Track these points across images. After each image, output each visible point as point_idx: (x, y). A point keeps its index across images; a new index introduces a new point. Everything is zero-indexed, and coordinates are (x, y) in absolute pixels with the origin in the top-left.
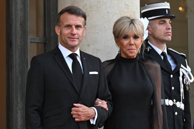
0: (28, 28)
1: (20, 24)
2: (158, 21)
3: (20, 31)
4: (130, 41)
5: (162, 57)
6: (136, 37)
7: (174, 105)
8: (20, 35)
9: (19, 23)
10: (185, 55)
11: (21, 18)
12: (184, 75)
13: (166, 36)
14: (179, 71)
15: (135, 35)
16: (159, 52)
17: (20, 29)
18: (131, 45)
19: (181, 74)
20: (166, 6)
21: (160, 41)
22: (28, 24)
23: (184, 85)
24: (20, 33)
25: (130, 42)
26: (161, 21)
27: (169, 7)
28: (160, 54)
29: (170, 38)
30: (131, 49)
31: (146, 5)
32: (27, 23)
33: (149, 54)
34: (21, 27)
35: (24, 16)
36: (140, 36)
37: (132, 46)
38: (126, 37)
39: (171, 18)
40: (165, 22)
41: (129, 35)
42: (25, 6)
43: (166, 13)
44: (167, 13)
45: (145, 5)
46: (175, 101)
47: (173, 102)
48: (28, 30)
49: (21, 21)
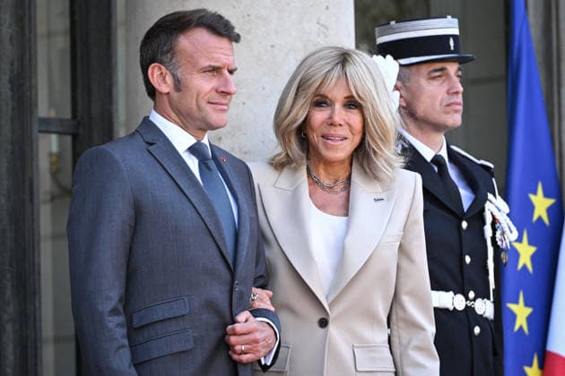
1: (11, 82)
3: (10, 101)
8: (10, 112)
9: (7, 77)
11: (12, 64)
14: (483, 210)
17: (10, 93)
19: (489, 219)
24: (10, 107)
27: (456, 32)
34: (12, 89)
35: (21, 58)
42: (22, 29)
43: (450, 47)
44: (452, 48)
45: (389, 24)
47: (467, 298)
49: (12, 71)
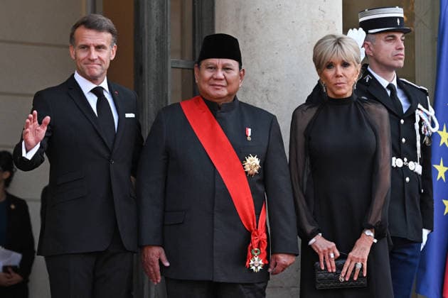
0: (169, 46)
1: (156, 40)
2: (383, 36)
3: (156, 51)
4: (337, 70)
5: (389, 92)
6: (345, 65)
7: (405, 167)
8: (156, 57)
9: (154, 37)
10: (426, 89)
11: (157, 30)
12: (421, 120)
13: (395, 60)
14: (414, 114)
15: (343, 61)
16: (384, 83)
18: (337, 76)
19: (418, 119)
20: (398, 12)
21: (386, 68)
22: (169, 40)
23: (422, 136)
25: (336, 73)
26: (389, 36)
27: (402, 15)
28: (385, 86)
29: (401, 63)
30: (339, 84)
31: (366, 10)
32: (167, 38)
33: (368, 86)
34: (157, 44)
35: (163, 27)
36: (351, 63)
37: (340, 78)
38: (330, 65)
39: (405, 32)
40: (394, 38)
41: (334, 61)
42: (163, 11)
43: (397, 23)
44: (399, 24)
45: (364, 11)
46: (406, 159)
47: (404, 161)
48: (169, 49)
49: (157, 35)
